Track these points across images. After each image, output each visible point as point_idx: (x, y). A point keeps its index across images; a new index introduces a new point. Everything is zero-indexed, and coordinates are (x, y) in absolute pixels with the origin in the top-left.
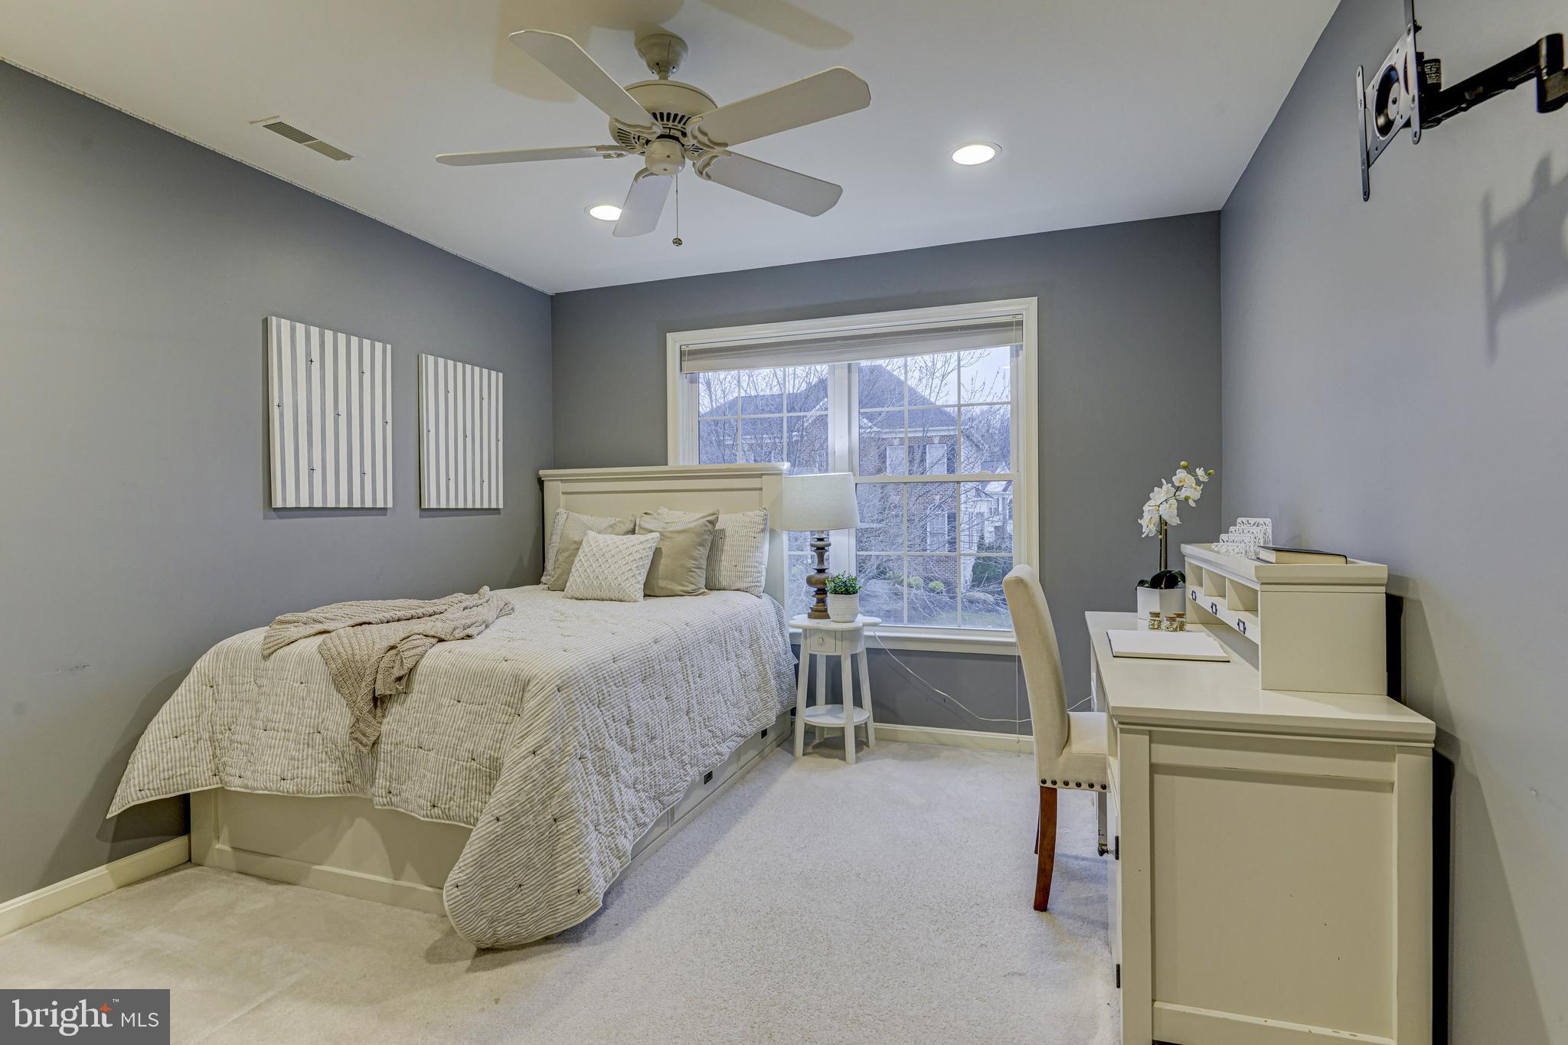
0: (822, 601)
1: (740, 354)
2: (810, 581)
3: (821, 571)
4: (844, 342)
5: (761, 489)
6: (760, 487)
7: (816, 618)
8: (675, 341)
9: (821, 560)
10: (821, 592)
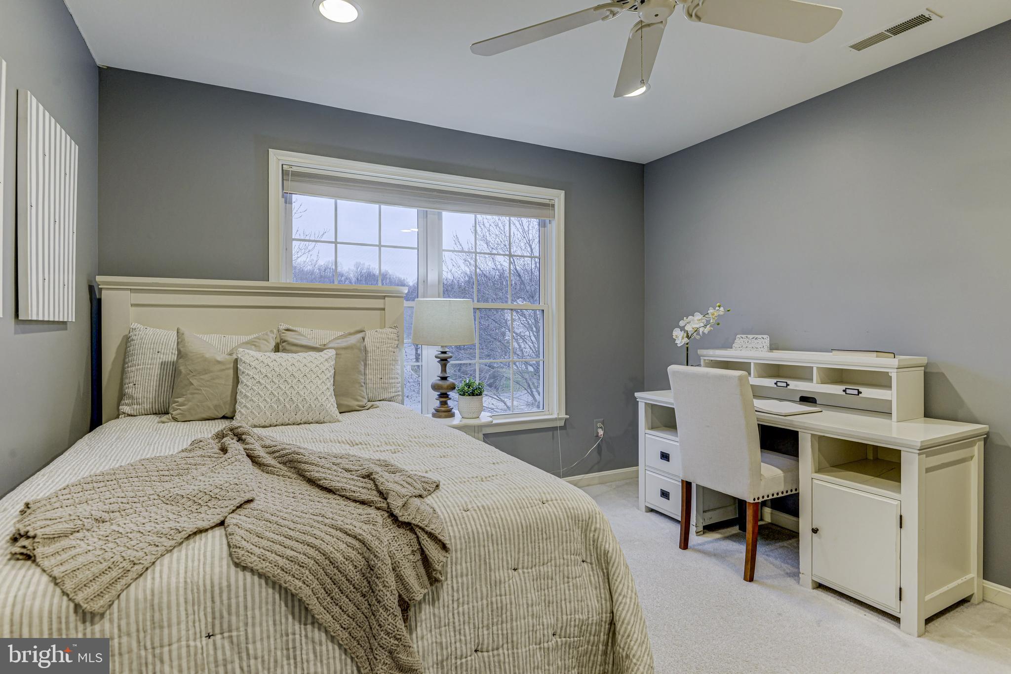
0: (444, 403)
1: (355, 186)
2: (435, 387)
3: (444, 378)
4: (438, 194)
5: (384, 309)
6: (382, 306)
7: (440, 417)
8: (278, 159)
9: (444, 369)
10: (444, 396)
